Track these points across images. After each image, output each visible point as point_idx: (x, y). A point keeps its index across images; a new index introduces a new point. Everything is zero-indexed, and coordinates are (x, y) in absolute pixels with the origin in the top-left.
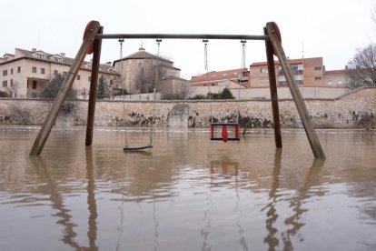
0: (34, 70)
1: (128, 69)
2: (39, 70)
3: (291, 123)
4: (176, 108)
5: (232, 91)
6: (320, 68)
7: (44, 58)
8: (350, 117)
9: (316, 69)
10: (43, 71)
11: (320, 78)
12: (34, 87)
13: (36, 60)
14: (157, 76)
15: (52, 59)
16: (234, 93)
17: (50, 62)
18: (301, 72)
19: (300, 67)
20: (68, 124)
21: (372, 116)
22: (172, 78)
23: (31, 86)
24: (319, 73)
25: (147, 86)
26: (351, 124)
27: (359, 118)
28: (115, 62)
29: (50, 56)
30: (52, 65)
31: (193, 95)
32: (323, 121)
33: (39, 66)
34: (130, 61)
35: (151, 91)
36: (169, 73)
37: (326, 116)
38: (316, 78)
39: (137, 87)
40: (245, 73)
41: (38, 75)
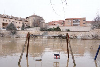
0: (4, 20)
1: (30, 20)
2: (5, 21)
3: (75, 38)
4: (44, 33)
5: (60, 27)
6: (85, 21)
7: (6, 17)
8: (91, 36)
9: (84, 21)
10: (6, 21)
11: (85, 23)
12: (4, 25)
13: (4, 17)
14: (39, 22)
15: (9, 17)
16: (60, 28)
17: (8, 18)
18: (79, 22)
19: (79, 20)
20: (14, 37)
21: (97, 36)
22: (43, 23)
23: (3, 25)
24: (84, 22)
25: (36, 25)
26: (92, 38)
27: (94, 37)
28: (27, 18)
29: (8, 16)
30: (9, 19)
31: (49, 28)
32: (84, 37)
33: (5, 19)
34: (31, 18)
35: (37, 27)
36: (42, 21)
37: (85, 36)
38: (83, 23)
39: (33, 25)
40: (64, 21)
41: (5, 22)
